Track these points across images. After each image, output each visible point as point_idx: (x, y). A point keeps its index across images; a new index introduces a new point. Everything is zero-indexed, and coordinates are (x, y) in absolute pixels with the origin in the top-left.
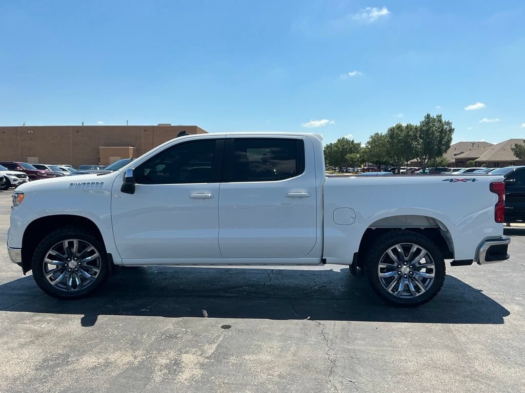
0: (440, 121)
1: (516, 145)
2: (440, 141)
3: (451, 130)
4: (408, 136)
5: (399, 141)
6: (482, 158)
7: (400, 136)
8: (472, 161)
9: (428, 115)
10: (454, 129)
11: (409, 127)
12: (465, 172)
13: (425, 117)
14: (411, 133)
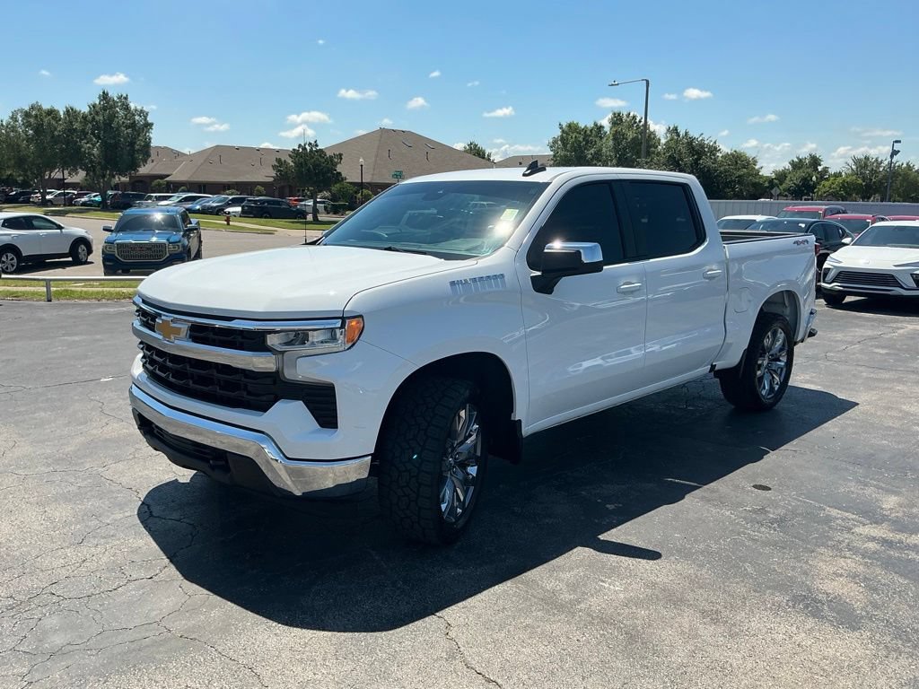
0: (127, 108)
1: (279, 160)
2: (132, 144)
3: (148, 126)
4: (71, 131)
5: (56, 140)
6: (177, 176)
7: (56, 129)
8: (161, 181)
9: (104, 93)
10: (152, 124)
11: (71, 112)
12: (180, 201)
13: (99, 98)
14: (76, 125)
